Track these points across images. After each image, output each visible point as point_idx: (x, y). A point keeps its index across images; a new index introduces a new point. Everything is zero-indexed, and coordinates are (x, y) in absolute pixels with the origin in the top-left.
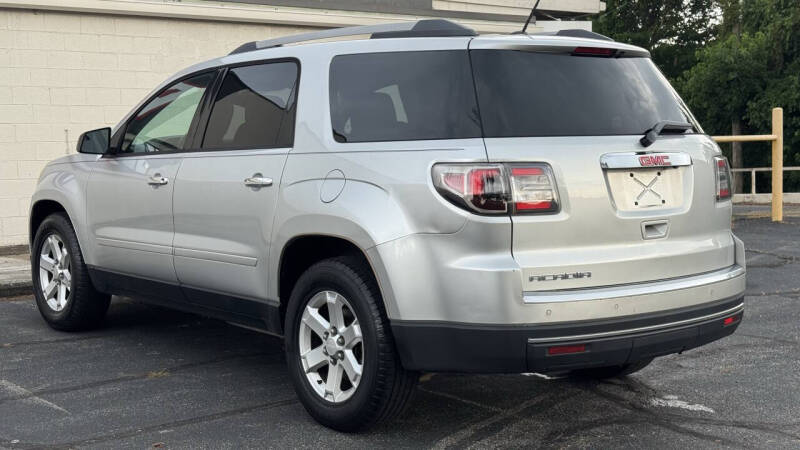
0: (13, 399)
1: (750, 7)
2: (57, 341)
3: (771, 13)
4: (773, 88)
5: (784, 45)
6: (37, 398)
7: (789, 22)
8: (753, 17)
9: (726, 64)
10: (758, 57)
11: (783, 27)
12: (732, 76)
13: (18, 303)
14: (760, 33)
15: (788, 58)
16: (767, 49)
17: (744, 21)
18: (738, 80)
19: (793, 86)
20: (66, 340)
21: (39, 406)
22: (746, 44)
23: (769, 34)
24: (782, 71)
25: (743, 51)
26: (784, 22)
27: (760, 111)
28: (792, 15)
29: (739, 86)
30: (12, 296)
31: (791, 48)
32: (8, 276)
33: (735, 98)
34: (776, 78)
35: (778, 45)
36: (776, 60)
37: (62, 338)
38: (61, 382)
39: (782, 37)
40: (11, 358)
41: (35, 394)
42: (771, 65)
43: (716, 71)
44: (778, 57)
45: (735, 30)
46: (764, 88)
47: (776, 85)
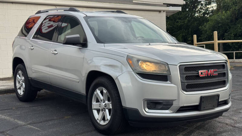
0: (21, 126)
1: (225, 4)
2: (30, 107)
3: (231, 5)
4: (232, 28)
5: (235, 15)
6: (29, 126)
7: (237, 8)
8: (226, 7)
9: (218, 21)
10: (227, 19)
11: (235, 9)
12: (220, 25)
13: (13, 95)
14: (228, 11)
15: (237, 19)
16: (230, 16)
17: (223, 8)
18: (222, 26)
19: (238, 28)
20: (33, 107)
21: (30, 128)
22: (224, 15)
23: (231, 12)
24: (235, 23)
25: (223, 17)
26: (235, 8)
27: (228, 36)
28: (238, 6)
29: (222, 28)
30: (11, 93)
31: (238, 16)
32: (9, 87)
33: (221, 31)
34: (233, 25)
35: (234, 15)
36: (233, 20)
37: (31, 106)
38: (36, 120)
39: (235, 12)
40: (16, 112)
41: (28, 124)
42: (232, 21)
43: (215, 24)
44: (234, 19)
45: (220, 11)
46: (230, 28)
47: (233, 27)
